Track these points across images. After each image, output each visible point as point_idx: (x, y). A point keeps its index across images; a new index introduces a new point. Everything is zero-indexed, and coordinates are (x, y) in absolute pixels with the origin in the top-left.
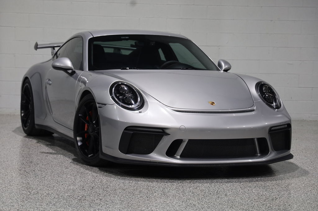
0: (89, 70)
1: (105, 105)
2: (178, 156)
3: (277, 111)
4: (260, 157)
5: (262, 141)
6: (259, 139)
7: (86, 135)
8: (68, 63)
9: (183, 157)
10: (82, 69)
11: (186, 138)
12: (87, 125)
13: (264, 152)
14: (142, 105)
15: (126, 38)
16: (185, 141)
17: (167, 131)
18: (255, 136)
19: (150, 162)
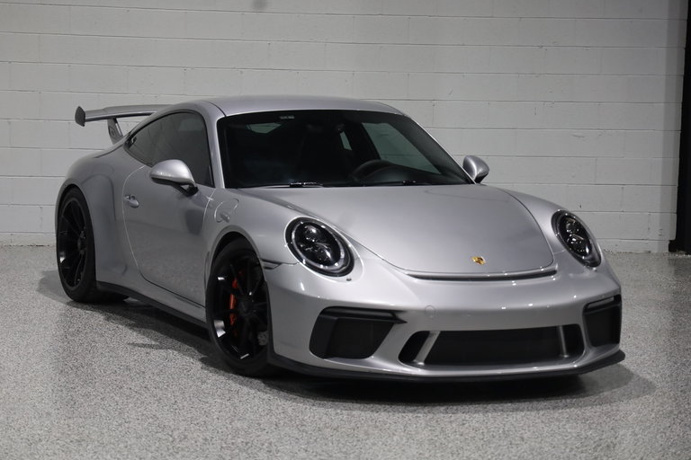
0: (227, 186)
1: (280, 264)
2: (420, 361)
3: (596, 271)
4: (569, 360)
5: (572, 330)
6: (566, 328)
7: (231, 316)
8: (181, 170)
9: (429, 363)
10: (210, 182)
11: (436, 328)
12: (235, 299)
13: (575, 350)
14: (349, 266)
15: (290, 117)
16: (433, 335)
17: (401, 316)
18: (560, 322)
19: (370, 373)
